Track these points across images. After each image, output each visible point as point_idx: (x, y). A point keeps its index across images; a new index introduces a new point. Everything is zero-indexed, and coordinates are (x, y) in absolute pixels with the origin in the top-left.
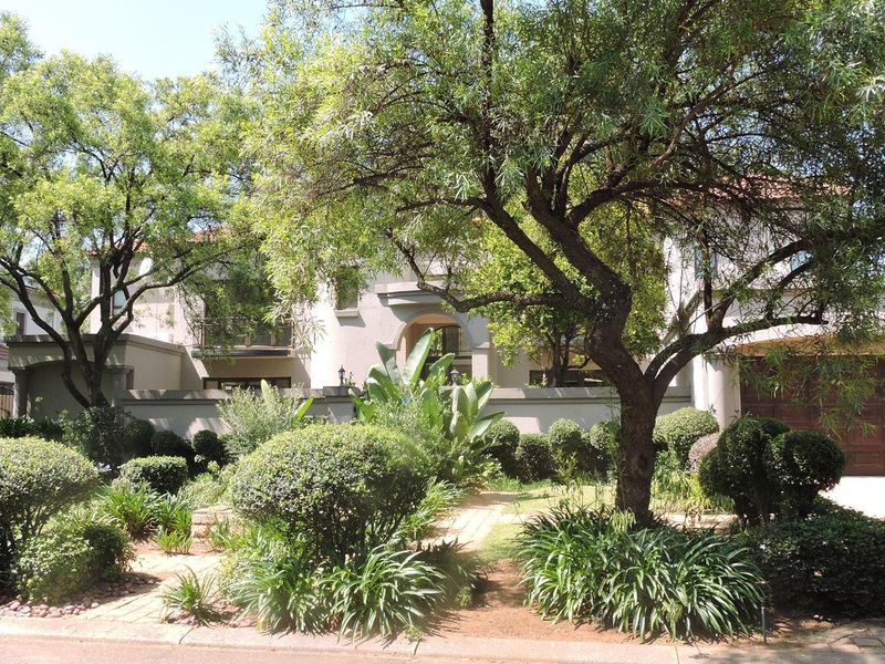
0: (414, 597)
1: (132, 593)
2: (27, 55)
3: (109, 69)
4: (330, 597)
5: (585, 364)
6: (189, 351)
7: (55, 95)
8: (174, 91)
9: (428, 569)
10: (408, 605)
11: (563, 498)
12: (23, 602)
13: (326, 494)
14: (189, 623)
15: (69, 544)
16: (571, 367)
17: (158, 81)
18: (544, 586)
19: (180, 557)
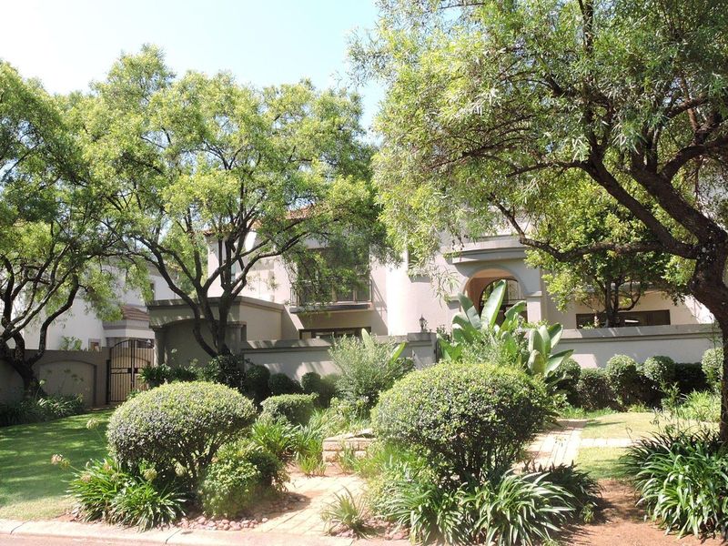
0: (549, 514)
1: (291, 510)
2: (163, 76)
3: (228, 83)
4: (475, 514)
5: (632, 307)
6: (288, 308)
7: (189, 107)
8: (278, 97)
9: (559, 488)
10: (544, 521)
11: (668, 423)
12: (208, 517)
13: (463, 424)
14: (349, 535)
15: (242, 469)
16: (620, 309)
17: (265, 89)
18: (665, 504)
19: (318, 478)
